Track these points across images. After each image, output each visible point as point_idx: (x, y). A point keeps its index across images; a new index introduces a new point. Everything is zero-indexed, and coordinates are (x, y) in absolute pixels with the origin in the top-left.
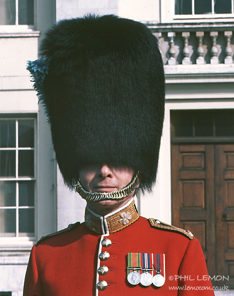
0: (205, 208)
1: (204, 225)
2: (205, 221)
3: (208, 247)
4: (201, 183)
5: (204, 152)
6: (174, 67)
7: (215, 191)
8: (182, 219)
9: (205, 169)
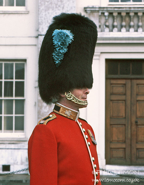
0: (125, 118)
1: (124, 128)
2: (125, 125)
3: (126, 141)
4: (123, 103)
5: (125, 84)
6: (108, 33)
7: (131, 108)
8: (111, 123)
9: (125, 94)
